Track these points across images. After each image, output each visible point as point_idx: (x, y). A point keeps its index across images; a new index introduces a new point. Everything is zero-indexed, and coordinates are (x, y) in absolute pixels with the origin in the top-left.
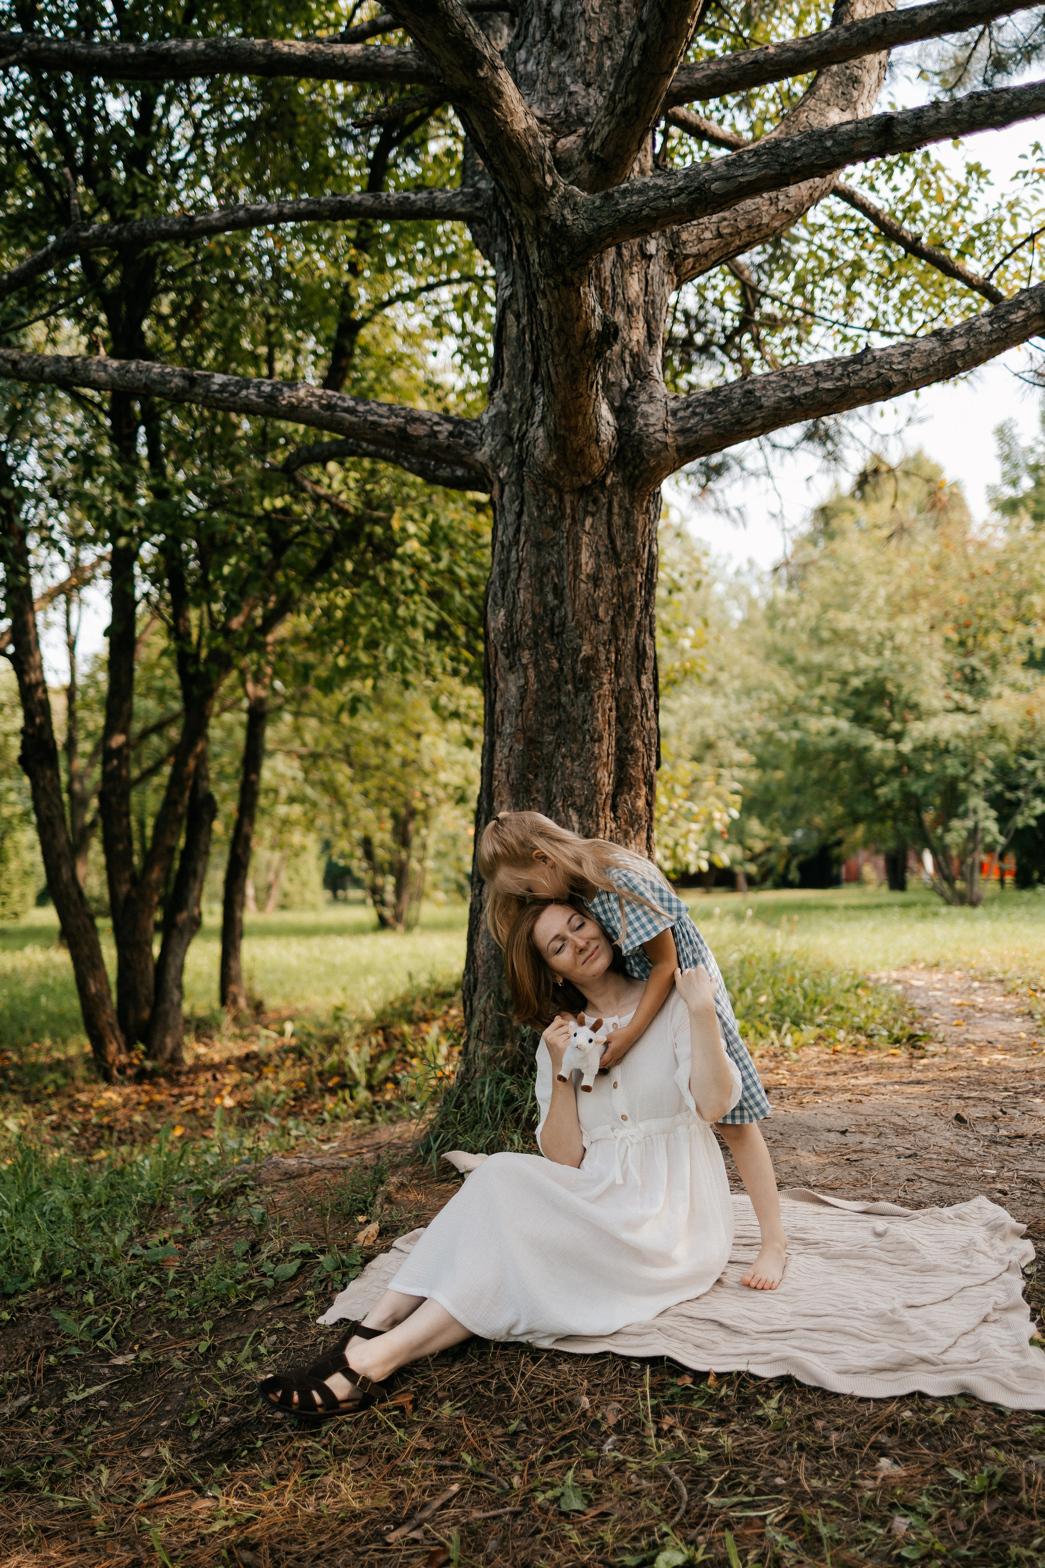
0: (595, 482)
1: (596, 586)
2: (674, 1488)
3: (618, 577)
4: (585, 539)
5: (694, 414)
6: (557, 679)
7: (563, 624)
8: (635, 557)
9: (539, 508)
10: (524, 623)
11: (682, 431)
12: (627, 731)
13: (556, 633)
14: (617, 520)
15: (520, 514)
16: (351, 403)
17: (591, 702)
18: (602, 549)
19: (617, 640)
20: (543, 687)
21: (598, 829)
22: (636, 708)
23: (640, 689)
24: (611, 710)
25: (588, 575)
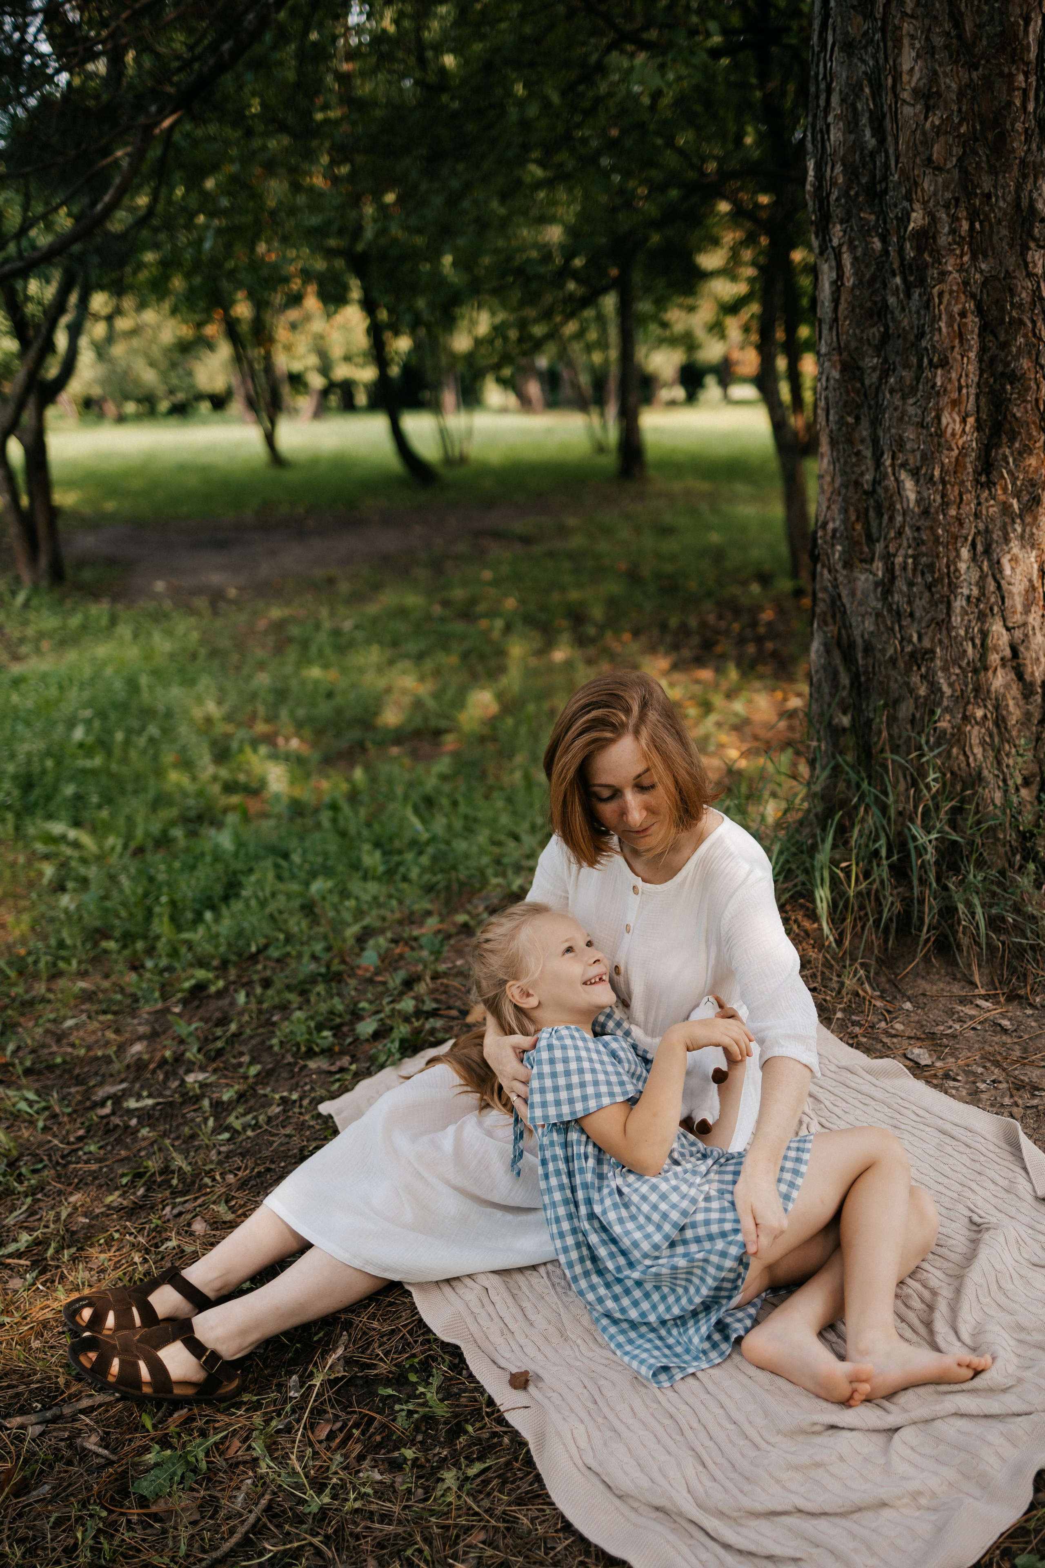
1: (929, 109)
3: (970, 85)
4: (907, 28)
6: (880, 268)
7: (885, 178)
13: (876, 193)
17: (927, 305)
18: (938, 41)
19: (970, 195)
20: (861, 281)
21: (945, 505)
22: (1020, 307)
23: (1030, 275)
24: (963, 314)
25: (915, 91)
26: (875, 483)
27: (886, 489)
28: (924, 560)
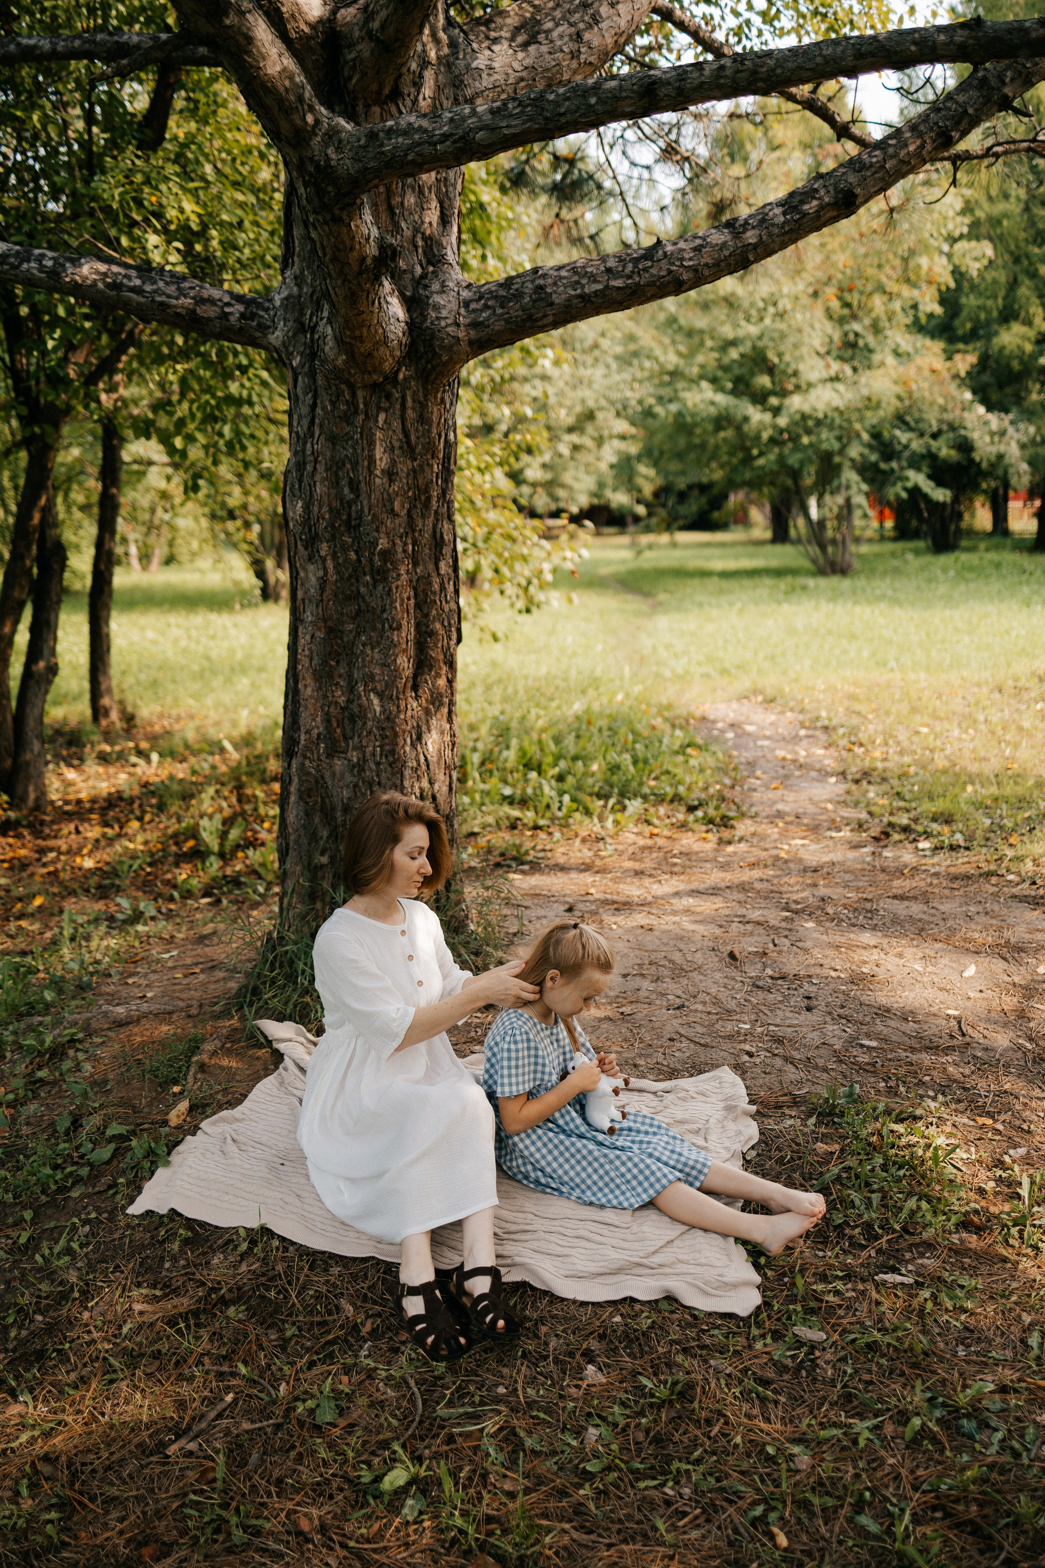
0: (386, 378)
1: (391, 481)
2: (412, 1400)
3: (414, 470)
4: (379, 435)
5: (486, 307)
6: (355, 570)
7: (360, 518)
8: (430, 448)
9: (333, 403)
10: (320, 517)
11: (474, 325)
12: (427, 615)
13: (353, 525)
14: (411, 414)
15: (313, 407)
16: (138, 282)
17: (389, 593)
18: (397, 444)
19: (414, 531)
20: (342, 578)
21: (399, 711)
22: (434, 593)
23: (439, 574)
24: (409, 599)
25: (383, 471)
26: (349, 701)
27: (360, 706)
28: (387, 748)
